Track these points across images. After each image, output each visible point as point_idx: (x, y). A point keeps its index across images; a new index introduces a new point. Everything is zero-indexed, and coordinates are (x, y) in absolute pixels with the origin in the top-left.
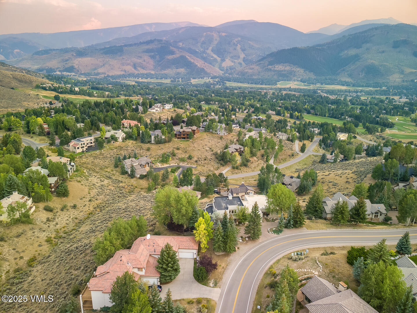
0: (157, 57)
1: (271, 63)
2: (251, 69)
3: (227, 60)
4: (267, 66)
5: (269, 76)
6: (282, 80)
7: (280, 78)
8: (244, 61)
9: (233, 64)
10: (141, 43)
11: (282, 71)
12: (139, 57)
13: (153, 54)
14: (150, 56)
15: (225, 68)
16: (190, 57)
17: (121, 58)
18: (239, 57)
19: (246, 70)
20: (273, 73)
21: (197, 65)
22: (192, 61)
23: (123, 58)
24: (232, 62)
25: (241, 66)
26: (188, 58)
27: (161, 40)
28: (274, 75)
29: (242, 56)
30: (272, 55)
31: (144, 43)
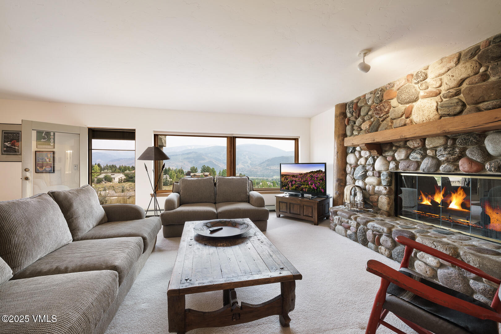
0: (194, 162)
1: (268, 165)
2: (256, 169)
3: (240, 164)
4: (266, 167)
5: (267, 173)
6: (276, 175)
7: (275, 174)
8: (250, 165)
9: (244, 167)
10: (183, 154)
11: (276, 170)
12: (181, 162)
13: (191, 160)
14: (188, 161)
15: (239, 169)
16: (216, 161)
17: (169, 162)
18: (247, 162)
19: (253, 169)
20: (270, 171)
21: (220, 167)
22: (217, 164)
23: (170, 163)
24: (243, 165)
25: (249, 168)
26: (214, 162)
27: (197, 153)
28: (271, 172)
29: (249, 162)
30: (268, 160)
31: (185, 154)
